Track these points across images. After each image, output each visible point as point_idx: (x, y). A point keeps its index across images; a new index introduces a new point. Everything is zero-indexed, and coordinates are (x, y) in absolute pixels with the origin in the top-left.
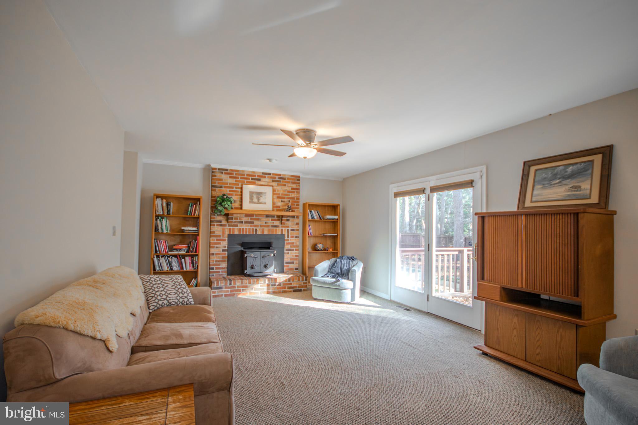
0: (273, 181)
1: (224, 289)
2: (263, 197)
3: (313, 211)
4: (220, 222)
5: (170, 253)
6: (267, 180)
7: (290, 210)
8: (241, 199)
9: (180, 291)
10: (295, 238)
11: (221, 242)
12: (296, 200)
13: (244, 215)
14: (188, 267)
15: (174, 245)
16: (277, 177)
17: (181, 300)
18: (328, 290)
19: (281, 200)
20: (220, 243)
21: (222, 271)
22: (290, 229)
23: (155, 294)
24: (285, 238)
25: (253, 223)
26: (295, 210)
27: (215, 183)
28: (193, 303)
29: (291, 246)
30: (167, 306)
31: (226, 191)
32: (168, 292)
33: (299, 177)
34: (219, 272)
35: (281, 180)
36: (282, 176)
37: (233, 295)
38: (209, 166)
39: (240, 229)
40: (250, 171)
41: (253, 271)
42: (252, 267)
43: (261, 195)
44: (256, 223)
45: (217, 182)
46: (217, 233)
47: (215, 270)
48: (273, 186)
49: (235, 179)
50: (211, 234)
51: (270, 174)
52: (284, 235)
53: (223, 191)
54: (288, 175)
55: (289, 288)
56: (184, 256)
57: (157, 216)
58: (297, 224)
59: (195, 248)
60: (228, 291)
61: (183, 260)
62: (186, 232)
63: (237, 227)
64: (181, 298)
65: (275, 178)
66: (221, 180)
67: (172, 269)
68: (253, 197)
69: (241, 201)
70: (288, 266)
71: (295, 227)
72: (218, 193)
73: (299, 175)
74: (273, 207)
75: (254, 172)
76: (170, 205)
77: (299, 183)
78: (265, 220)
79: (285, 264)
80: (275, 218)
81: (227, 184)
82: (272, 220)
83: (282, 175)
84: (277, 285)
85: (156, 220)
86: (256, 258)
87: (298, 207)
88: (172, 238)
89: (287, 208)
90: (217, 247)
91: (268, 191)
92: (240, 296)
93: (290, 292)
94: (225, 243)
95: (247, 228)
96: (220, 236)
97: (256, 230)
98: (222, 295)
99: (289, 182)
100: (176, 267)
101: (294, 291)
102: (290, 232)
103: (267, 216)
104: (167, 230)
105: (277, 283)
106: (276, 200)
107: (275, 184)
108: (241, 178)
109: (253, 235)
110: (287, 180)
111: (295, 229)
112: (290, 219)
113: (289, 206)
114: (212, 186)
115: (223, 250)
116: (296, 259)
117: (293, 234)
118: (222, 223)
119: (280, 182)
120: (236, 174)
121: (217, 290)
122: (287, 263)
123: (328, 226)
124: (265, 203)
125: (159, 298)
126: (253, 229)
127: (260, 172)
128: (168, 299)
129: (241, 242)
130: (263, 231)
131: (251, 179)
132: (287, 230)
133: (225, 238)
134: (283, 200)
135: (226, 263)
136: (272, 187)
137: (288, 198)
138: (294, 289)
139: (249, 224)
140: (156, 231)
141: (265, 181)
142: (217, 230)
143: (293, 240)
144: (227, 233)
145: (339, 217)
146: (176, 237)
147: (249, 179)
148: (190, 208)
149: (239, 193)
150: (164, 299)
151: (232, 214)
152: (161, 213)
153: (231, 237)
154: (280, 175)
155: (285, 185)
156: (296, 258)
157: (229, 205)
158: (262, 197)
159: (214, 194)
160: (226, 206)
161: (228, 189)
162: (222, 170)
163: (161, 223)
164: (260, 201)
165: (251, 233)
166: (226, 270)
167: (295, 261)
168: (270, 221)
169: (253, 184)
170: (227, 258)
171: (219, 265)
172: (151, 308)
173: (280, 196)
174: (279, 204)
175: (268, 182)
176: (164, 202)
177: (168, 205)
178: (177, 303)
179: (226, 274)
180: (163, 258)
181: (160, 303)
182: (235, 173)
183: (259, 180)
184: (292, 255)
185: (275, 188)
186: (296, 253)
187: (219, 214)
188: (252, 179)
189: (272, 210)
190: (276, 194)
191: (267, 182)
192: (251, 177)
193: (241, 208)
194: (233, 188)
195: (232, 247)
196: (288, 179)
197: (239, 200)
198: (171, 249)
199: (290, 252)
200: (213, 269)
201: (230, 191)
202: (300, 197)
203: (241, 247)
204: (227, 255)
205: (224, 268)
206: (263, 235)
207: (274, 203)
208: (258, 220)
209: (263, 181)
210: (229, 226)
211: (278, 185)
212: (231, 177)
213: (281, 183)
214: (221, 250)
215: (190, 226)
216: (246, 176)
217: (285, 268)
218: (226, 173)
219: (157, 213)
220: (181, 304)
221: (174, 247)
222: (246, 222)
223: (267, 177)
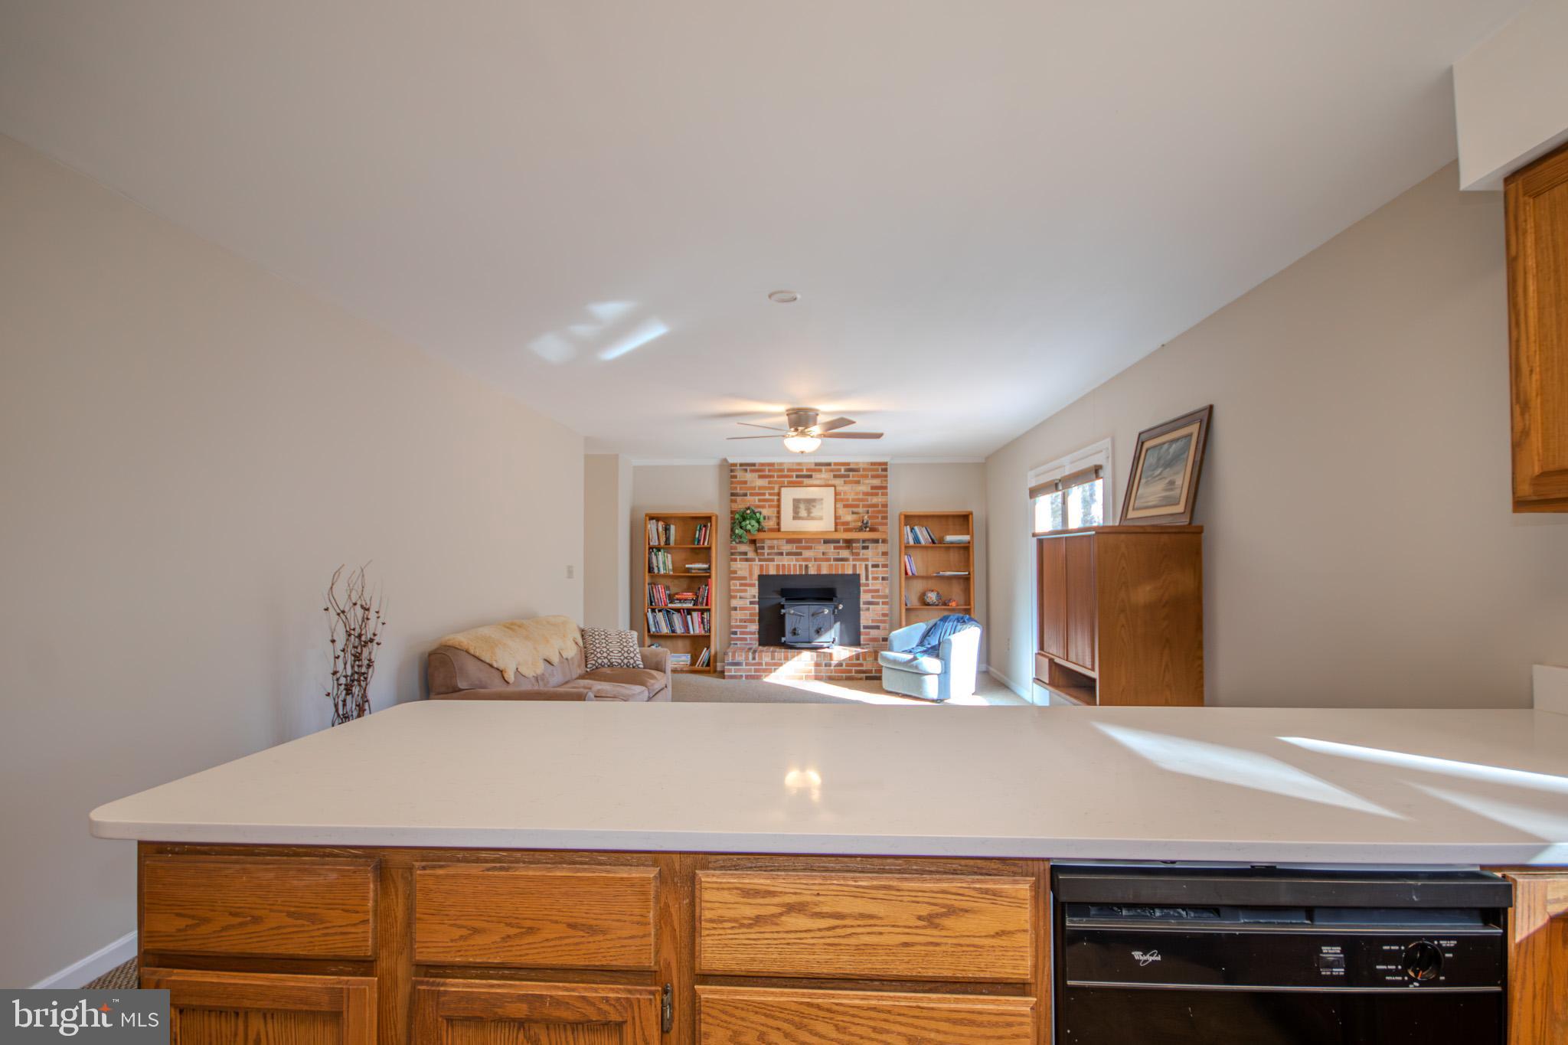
0: (835, 476)
1: (744, 667)
2: (818, 507)
3: (916, 528)
4: (745, 554)
5: (670, 605)
6: (824, 475)
7: (866, 528)
8: (779, 512)
9: (626, 649)
10: (880, 581)
11: (748, 588)
12: (880, 508)
13: (785, 541)
14: (696, 629)
15: (677, 594)
16: (843, 468)
17: (626, 661)
18: (903, 674)
19: (851, 509)
20: (745, 591)
21: (751, 639)
22: (870, 564)
23: (595, 650)
24: (861, 582)
25: (800, 554)
26: (880, 528)
27: (736, 488)
28: (641, 666)
29: (873, 597)
30: (609, 666)
31: (752, 500)
32: (611, 650)
33: (885, 464)
34: (745, 639)
35: (851, 473)
36: (852, 466)
37: (759, 677)
38: (725, 460)
39: (778, 566)
40: (793, 463)
41: (794, 638)
42: (794, 632)
43: (814, 504)
44: (807, 554)
45: (738, 486)
46: (740, 573)
47: (738, 636)
48: (835, 486)
49: (767, 480)
50: (731, 575)
51: (829, 464)
52: (859, 575)
53: (749, 501)
54: (864, 463)
55: (857, 672)
56: (689, 611)
57: (651, 548)
58: (885, 554)
59: (705, 598)
60: (750, 670)
61: (689, 617)
62: (693, 571)
63: (772, 563)
64: (626, 658)
65: (840, 470)
66: (745, 482)
67: (673, 631)
68: (799, 508)
69: (779, 518)
70: (868, 634)
71: (881, 561)
72: (740, 505)
73: (885, 461)
74: (836, 524)
75: (799, 464)
76: (669, 529)
77: (886, 476)
78: (822, 548)
79: (862, 630)
80: (841, 544)
81: (754, 488)
82: (835, 548)
83: (853, 463)
84: (833, 665)
85: (650, 553)
86: (801, 616)
87: (885, 521)
88: (676, 582)
89: (860, 524)
90: (741, 598)
91: (827, 495)
92: (766, 680)
93: (861, 679)
94: (754, 591)
95: (789, 565)
96: (744, 578)
97: (807, 567)
98: (741, 676)
99: (866, 476)
100: (679, 630)
101: (867, 678)
102: (870, 569)
103: (826, 542)
104: (665, 569)
105: (834, 662)
106: (841, 511)
107: (839, 482)
108: (778, 477)
109: (801, 575)
110: (861, 473)
111: (880, 564)
112: (871, 545)
113: (865, 521)
114: (733, 495)
115: (751, 603)
116: (884, 622)
117: (877, 572)
118: (748, 557)
119: (848, 476)
120: (769, 471)
121: (733, 667)
122: (866, 627)
123: (954, 556)
124: (821, 518)
125: (599, 655)
126: (801, 566)
127: (811, 463)
128: (609, 657)
129: (779, 589)
130: (819, 568)
131: (795, 476)
132: (864, 566)
133: (753, 582)
134: (855, 510)
135: (757, 624)
136: (833, 488)
137: (864, 506)
138: (867, 675)
139: (794, 557)
140: (649, 571)
141: (821, 479)
142: (741, 567)
143: (877, 585)
144: (756, 573)
145: (972, 537)
146: (681, 580)
147: (792, 476)
148: (698, 532)
149: (775, 503)
150: (605, 658)
151: (763, 541)
152: (657, 544)
153: (764, 580)
154: (848, 464)
155: (858, 482)
156: (883, 618)
157: (753, 526)
158: (814, 506)
159: (735, 507)
160: (749, 527)
161: (757, 498)
162: (745, 466)
163: (657, 558)
164: (812, 515)
165: (798, 573)
166: (757, 636)
167: (882, 625)
168: (832, 550)
169: (799, 484)
170: (757, 615)
171: (746, 627)
172: (589, 666)
173: (850, 502)
174: (849, 518)
175: (828, 480)
176: (661, 524)
177: (667, 529)
178: (620, 664)
179: (757, 643)
180: (661, 613)
181: (600, 661)
182: (767, 468)
183: (810, 476)
184: (877, 614)
185: (839, 489)
186: (883, 609)
187: (737, 541)
188: (797, 476)
189: (833, 530)
190: (842, 500)
191: (824, 478)
192: (794, 474)
193: (779, 530)
194: (764, 494)
195: (768, 597)
196: (864, 469)
197: (775, 514)
198: (671, 598)
199: (871, 606)
200: (735, 633)
201: (760, 501)
202: (889, 503)
203: (779, 597)
204: (757, 611)
205: (754, 633)
206: (819, 576)
207: (836, 518)
208: (810, 548)
209: (817, 479)
210: (760, 560)
211: (845, 482)
212: (760, 477)
213: (851, 478)
214: (748, 601)
215: (698, 562)
216: (786, 473)
217: (862, 637)
218: (752, 471)
219: (651, 544)
220: (625, 666)
221: (677, 596)
222: (788, 554)
223: (823, 470)
